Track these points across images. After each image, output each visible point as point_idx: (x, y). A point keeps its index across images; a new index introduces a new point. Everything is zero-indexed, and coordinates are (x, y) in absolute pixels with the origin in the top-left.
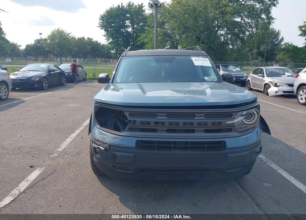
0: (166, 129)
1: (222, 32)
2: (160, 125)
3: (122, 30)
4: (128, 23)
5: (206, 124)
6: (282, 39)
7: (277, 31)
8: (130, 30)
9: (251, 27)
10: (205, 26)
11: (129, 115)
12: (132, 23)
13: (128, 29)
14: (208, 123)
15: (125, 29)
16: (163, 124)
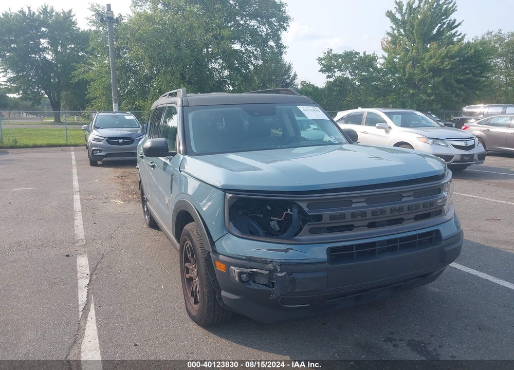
0: (367, 222)
1: (216, 66)
2: (359, 218)
3: (34, 56)
4: (44, 42)
5: (417, 207)
6: (295, 75)
7: (287, 64)
8: (49, 56)
9: (256, 58)
10: (193, 56)
11: (307, 206)
12: (54, 43)
13: (46, 56)
14: (419, 205)
15: (41, 55)
16: (363, 214)
